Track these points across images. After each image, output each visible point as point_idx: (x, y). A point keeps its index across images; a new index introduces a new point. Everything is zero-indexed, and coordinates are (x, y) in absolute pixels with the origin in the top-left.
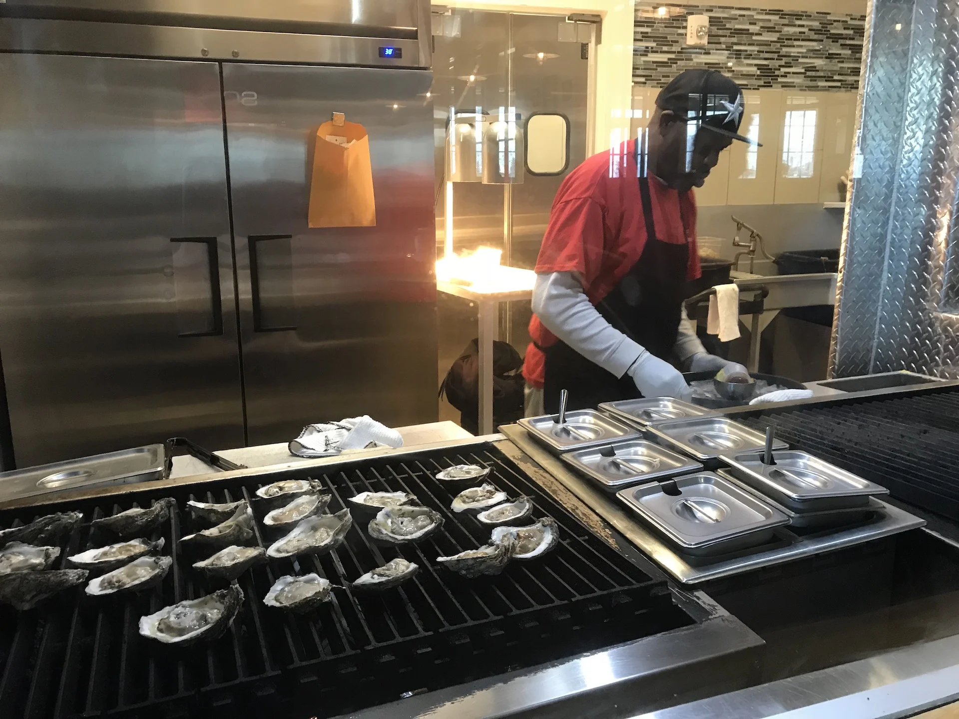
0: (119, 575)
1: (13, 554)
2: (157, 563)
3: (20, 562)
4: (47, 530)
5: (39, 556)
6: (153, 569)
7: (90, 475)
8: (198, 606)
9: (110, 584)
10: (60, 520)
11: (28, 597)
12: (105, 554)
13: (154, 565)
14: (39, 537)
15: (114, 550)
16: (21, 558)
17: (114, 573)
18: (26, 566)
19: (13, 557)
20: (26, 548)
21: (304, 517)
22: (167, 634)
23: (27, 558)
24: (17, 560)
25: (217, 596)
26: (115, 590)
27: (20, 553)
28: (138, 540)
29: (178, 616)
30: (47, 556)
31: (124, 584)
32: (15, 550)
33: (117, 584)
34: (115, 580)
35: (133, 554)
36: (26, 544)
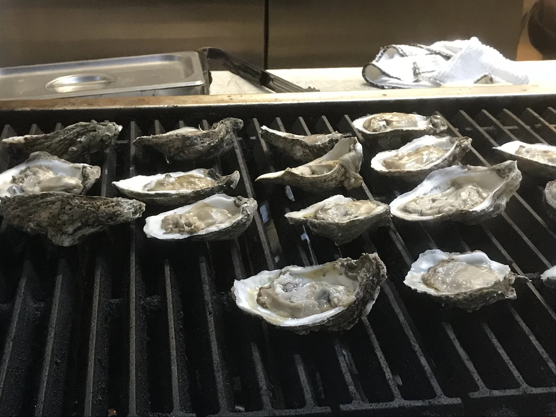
0: (187, 215)
1: (40, 167)
2: (238, 206)
3: (51, 180)
4: (80, 142)
5: (73, 175)
6: (234, 213)
7: (110, 83)
8: (312, 276)
9: (177, 226)
10: (95, 131)
11: (70, 229)
12: (160, 184)
13: (234, 208)
14: (70, 149)
15: (172, 180)
16: (50, 175)
17: (179, 211)
18: (61, 187)
19: (41, 171)
20: (57, 162)
21: (435, 166)
22: (274, 312)
23: (59, 175)
24: (46, 176)
25: (342, 265)
26: (186, 236)
27: (49, 168)
28: (202, 170)
29: (285, 287)
30: (85, 177)
31: (197, 229)
32: (43, 162)
33: (187, 228)
34: (183, 221)
35: (198, 188)
36: (56, 157)
